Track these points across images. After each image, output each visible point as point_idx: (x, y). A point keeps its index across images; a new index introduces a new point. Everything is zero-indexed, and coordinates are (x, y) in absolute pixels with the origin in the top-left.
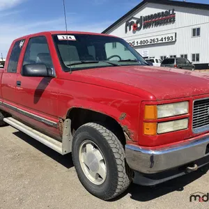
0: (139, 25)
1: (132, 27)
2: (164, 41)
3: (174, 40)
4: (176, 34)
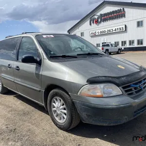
1: (94, 22)
2: (117, 31)
3: (124, 30)
4: (126, 26)
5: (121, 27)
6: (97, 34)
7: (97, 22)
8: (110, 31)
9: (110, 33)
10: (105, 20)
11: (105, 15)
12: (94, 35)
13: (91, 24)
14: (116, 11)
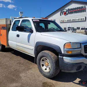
0: (67, 13)
1: (64, 13)
2: (79, 20)
3: (84, 20)
4: (86, 18)
5: (82, 18)
6: (65, 21)
7: (65, 14)
8: (74, 20)
9: (74, 21)
10: (71, 13)
11: (72, 9)
12: (63, 22)
13: (61, 15)
14: (79, 7)
